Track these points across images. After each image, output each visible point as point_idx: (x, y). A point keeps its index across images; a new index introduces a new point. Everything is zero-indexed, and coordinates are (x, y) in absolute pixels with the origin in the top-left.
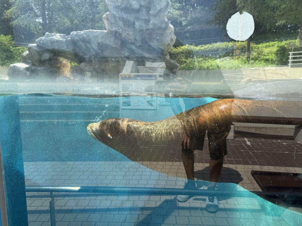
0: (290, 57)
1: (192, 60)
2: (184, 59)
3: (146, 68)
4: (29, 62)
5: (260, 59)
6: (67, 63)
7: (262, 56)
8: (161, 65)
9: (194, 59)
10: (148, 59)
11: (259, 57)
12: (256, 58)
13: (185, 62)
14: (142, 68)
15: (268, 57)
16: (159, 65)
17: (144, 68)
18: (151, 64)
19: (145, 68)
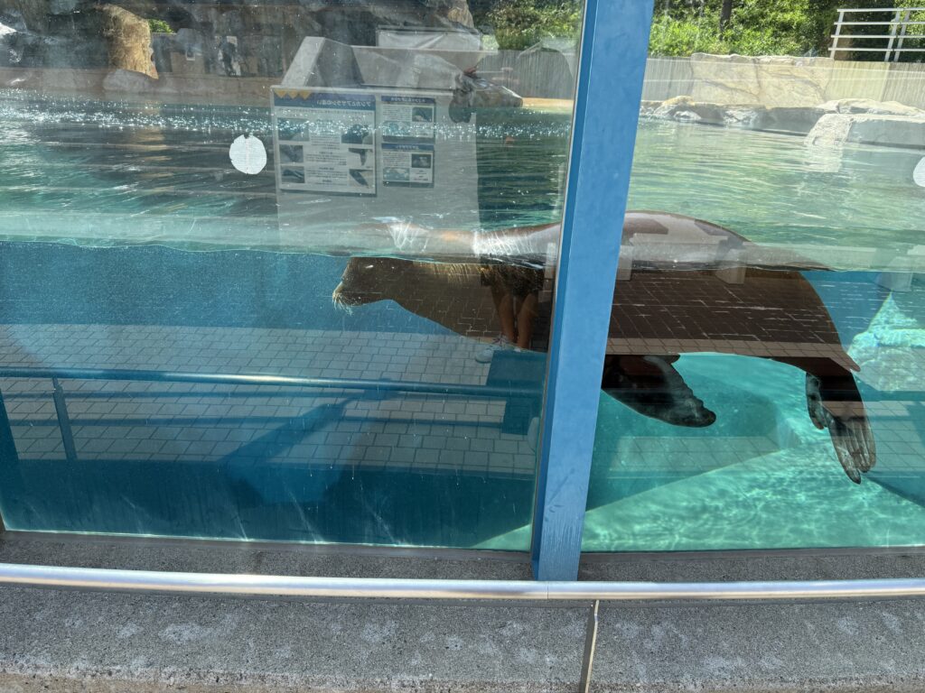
0: (839, 24)
1: (556, 13)
2: (532, 8)
3: (379, 51)
4: (15, 15)
5: (763, 21)
6: (136, 22)
7: (771, 11)
8: (422, 43)
9: (563, 8)
10: (382, 23)
11: (763, 16)
12: (751, 18)
13: (535, 19)
14: (365, 52)
15: (788, 16)
16: (417, 46)
17: (373, 53)
18: (393, 39)
19: (374, 50)
